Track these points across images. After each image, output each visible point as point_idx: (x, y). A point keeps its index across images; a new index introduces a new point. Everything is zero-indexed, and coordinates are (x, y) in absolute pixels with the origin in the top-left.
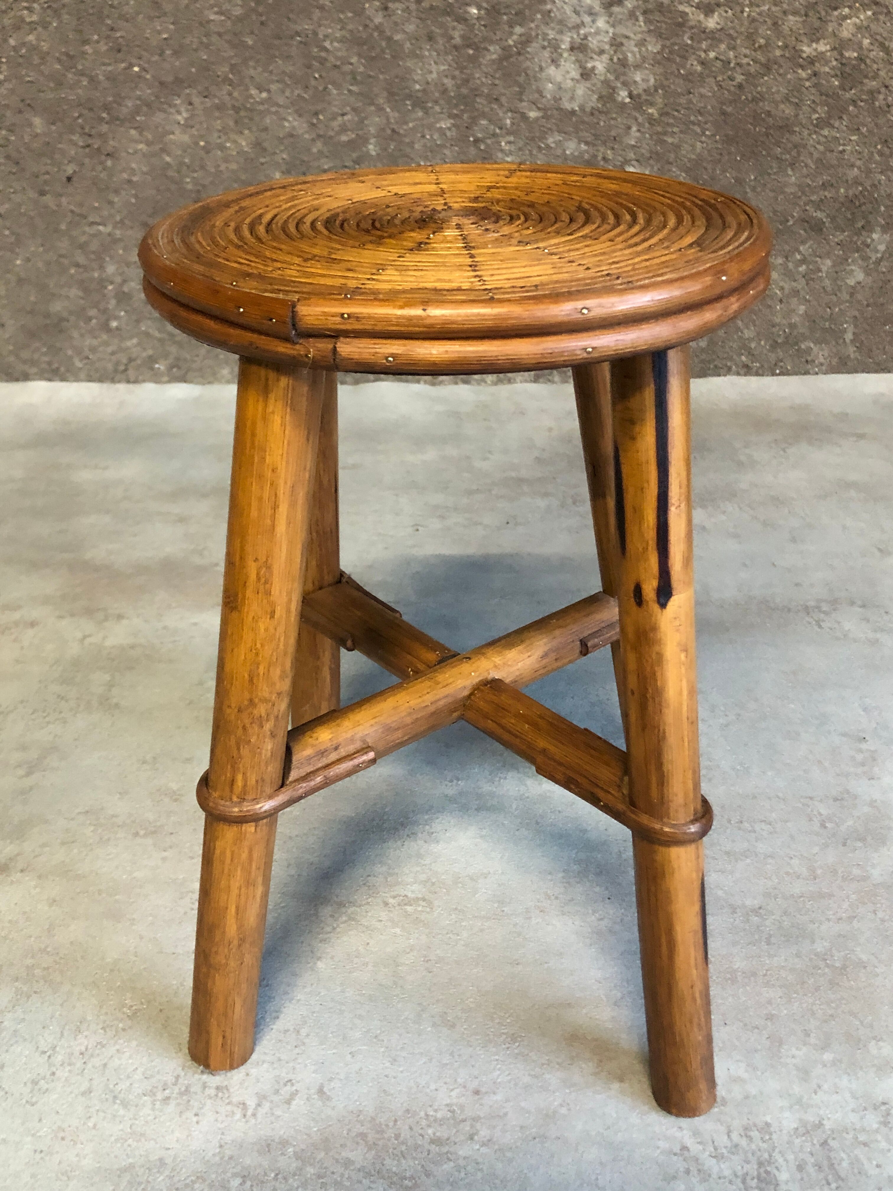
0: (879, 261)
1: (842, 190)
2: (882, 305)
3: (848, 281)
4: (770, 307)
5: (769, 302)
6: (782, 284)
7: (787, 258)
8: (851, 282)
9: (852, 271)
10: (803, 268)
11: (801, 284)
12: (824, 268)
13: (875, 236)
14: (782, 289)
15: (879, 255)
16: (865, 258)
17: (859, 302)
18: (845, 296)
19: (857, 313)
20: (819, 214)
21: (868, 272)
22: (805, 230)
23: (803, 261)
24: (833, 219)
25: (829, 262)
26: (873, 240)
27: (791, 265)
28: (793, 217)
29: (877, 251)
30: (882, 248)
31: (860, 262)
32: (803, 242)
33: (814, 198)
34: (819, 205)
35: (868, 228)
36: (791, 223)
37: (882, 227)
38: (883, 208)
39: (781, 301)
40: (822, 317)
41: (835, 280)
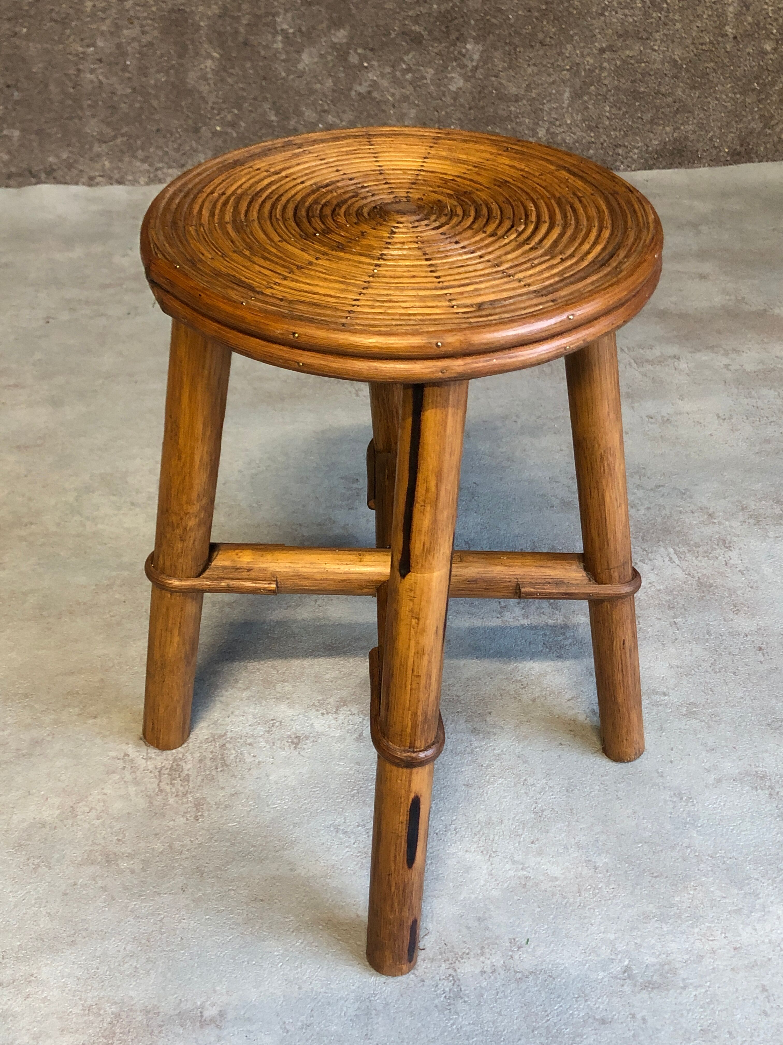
0: (476, 68)
1: (435, 6)
2: (483, 107)
3: (450, 87)
4: (384, 111)
5: (384, 107)
6: (392, 90)
7: (393, 67)
8: (453, 88)
9: (453, 78)
10: (409, 76)
11: (409, 90)
12: (429, 76)
13: (469, 46)
14: (393, 95)
15: (474, 64)
16: (464, 66)
17: (462, 105)
18: (448, 100)
19: (462, 116)
20: (417, 28)
21: (467, 79)
22: (407, 42)
23: (409, 70)
24: (430, 32)
25: (431, 71)
26: (467, 50)
27: (398, 74)
28: (394, 30)
29: (472, 60)
30: (476, 57)
31: (458, 69)
32: (407, 53)
33: (411, 13)
34: (416, 20)
35: (461, 38)
36: (393, 36)
37: (474, 38)
38: (473, 22)
39: (394, 106)
40: (432, 120)
41: (439, 86)
